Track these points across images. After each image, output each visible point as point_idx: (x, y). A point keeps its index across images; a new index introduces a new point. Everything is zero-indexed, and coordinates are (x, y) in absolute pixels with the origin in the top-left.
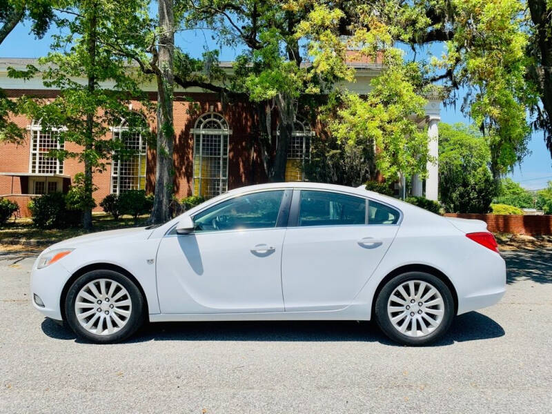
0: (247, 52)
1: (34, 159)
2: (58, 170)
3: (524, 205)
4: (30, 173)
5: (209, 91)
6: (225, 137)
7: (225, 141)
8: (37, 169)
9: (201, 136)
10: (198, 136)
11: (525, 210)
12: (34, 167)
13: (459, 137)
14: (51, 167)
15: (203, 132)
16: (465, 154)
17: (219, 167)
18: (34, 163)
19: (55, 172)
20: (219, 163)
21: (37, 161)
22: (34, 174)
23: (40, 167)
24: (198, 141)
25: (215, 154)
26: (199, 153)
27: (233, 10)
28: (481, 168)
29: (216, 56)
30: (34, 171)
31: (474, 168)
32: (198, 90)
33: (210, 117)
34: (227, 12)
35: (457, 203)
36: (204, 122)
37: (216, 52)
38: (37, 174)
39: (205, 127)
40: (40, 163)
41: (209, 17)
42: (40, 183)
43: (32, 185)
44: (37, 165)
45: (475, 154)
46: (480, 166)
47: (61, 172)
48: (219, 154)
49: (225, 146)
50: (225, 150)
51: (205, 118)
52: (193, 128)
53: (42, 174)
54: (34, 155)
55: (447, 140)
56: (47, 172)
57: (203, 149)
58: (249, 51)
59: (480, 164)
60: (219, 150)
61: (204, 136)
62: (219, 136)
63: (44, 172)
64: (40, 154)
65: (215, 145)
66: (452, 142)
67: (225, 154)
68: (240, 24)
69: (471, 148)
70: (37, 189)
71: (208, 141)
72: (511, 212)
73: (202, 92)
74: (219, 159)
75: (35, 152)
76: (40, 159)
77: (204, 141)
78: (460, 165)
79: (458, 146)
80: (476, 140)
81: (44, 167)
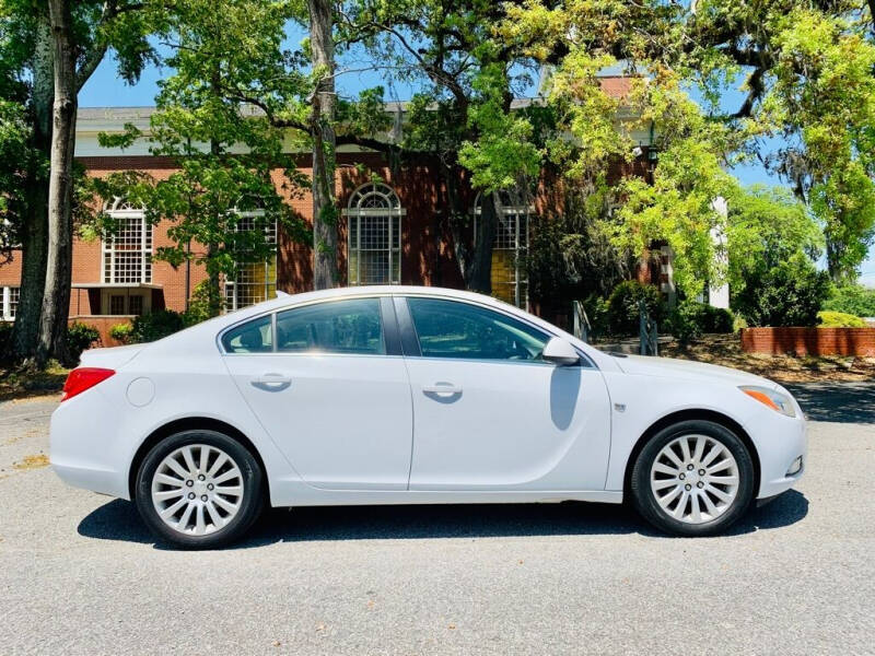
0: (429, 89)
1: (108, 261)
2: (143, 277)
3: (866, 311)
4: (102, 283)
5: (370, 150)
6: (395, 219)
7: (395, 226)
8: (112, 277)
9: (359, 220)
10: (354, 220)
11: (868, 320)
12: (108, 274)
13: (758, 208)
14: (134, 274)
15: (362, 213)
16: (769, 233)
17: (387, 267)
18: (108, 267)
19: (139, 280)
20: (387, 260)
21: (113, 264)
22: (108, 285)
23: (117, 274)
24: (354, 227)
25: (380, 247)
26: (356, 246)
27: (404, 26)
28: (795, 256)
29: (379, 97)
30: (108, 280)
31: (784, 256)
32: (354, 148)
33: (371, 190)
34: (396, 28)
35: (766, 311)
36: (363, 197)
37: (380, 90)
38: (113, 284)
39: (364, 205)
40: (117, 267)
41: (368, 37)
42: (118, 297)
43: (105, 302)
44: (113, 270)
45: (784, 232)
46: (793, 252)
47: (148, 280)
48: (387, 246)
49: (395, 233)
50: (395, 239)
51: (363, 191)
52: (346, 206)
53: (120, 284)
54: (108, 255)
55: (737, 212)
56: (128, 280)
57: (362, 239)
58: (431, 86)
59: (793, 248)
60: (387, 240)
61: (363, 218)
62: (386, 219)
63: (122, 280)
64: (117, 254)
65: (381, 233)
66: (746, 215)
67: (396, 246)
68: (416, 46)
69: (777, 224)
70: (113, 307)
71: (369, 226)
72: (846, 323)
73: (359, 151)
74: (387, 253)
75: (108, 251)
76: (117, 261)
77: (362, 226)
78: (761, 252)
79: (757, 221)
80: (786, 210)
81: (123, 274)
